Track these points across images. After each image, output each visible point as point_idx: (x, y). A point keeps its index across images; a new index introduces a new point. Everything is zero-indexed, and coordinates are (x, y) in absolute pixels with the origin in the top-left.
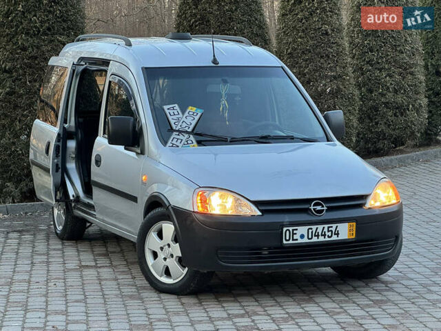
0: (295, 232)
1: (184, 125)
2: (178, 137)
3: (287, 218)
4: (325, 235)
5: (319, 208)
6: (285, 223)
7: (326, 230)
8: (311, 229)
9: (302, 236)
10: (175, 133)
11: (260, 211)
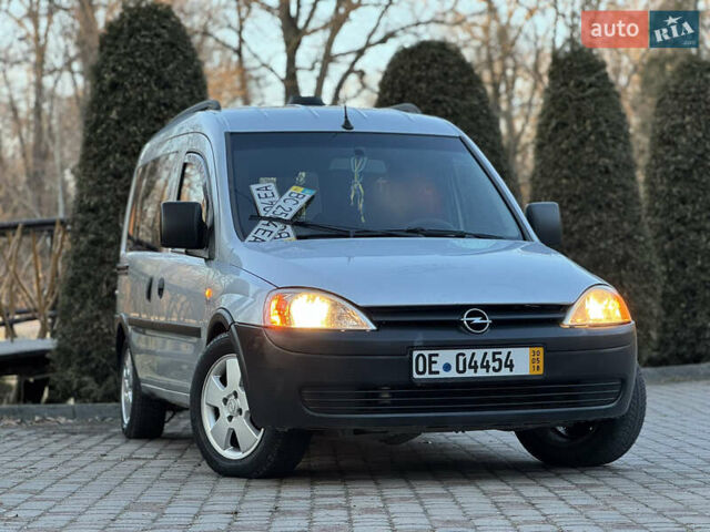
0: (434, 359)
1: (280, 210)
2: (266, 228)
3: (419, 336)
4: (487, 367)
5: (477, 320)
6: (416, 344)
7: (489, 357)
8: (464, 355)
9: (447, 367)
10: (263, 222)
11: (374, 323)
